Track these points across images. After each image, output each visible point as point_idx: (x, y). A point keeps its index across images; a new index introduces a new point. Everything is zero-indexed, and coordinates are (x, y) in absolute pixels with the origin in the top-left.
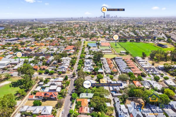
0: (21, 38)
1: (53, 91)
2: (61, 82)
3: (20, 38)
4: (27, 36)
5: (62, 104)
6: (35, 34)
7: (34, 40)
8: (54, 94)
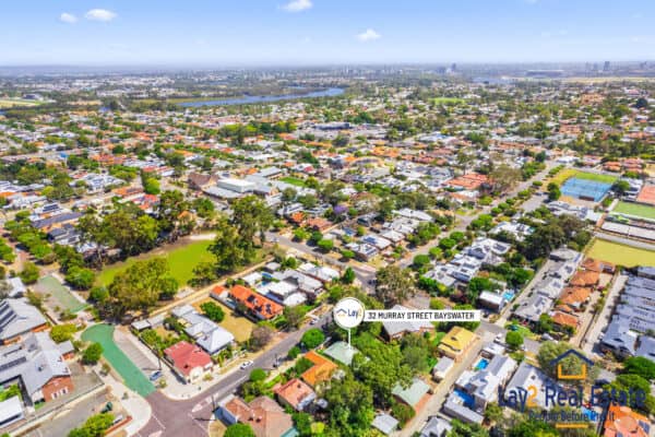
0: (354, 125)
1: (276, 299)
2: (323, 282)
3: (351, 125)
4: (375, 122)
5: (265, 344)
6: (405, 117)
7: (383, 136)
8: (269, 306)
